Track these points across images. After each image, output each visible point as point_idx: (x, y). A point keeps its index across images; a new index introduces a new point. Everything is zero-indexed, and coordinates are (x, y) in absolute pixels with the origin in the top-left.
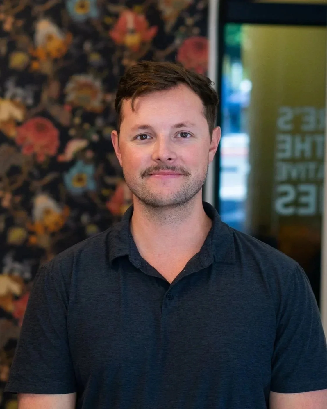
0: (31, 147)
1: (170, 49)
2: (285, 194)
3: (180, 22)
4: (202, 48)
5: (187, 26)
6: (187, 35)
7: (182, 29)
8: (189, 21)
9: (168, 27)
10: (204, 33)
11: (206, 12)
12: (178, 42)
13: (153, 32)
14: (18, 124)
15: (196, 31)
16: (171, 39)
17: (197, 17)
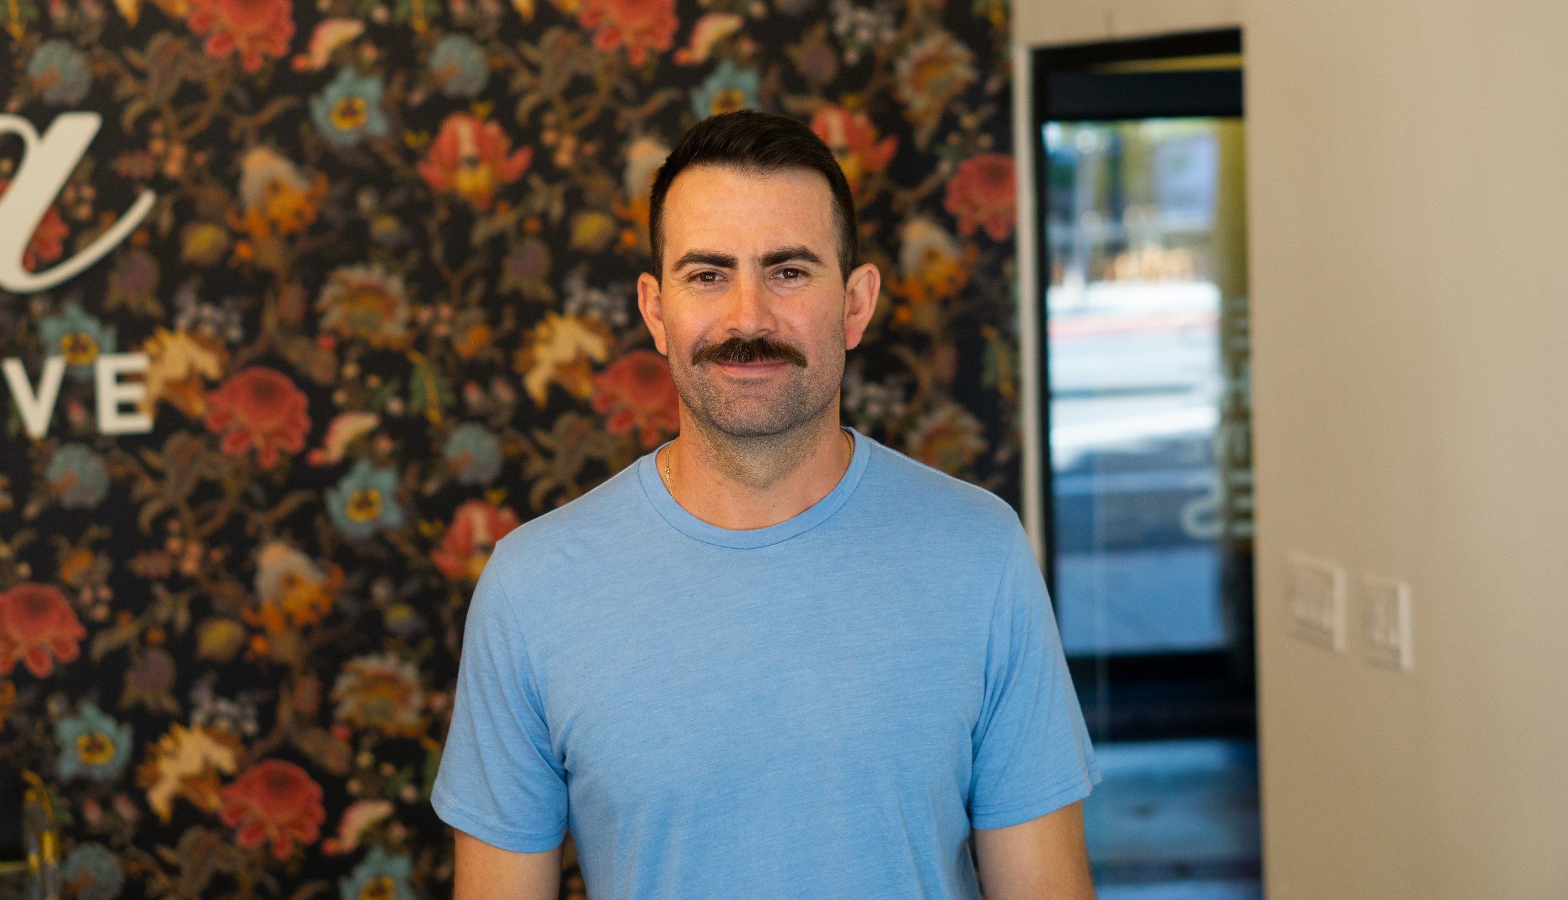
0: (627, 416)
1: (928, 185)
2: (1202, 492)
3: (948, 123)
4: (1002, 178)
5: (964, 132)
6: (964, 153)
7: (954, 139)
8: (969, 121)
9: (922, 139)
10: (1004, 145)
11: (1005, 97)
12: (945, 167)
13: (888, 148)
14: (597, 368)
15: (985, 141)
16: (929, 163)
17: (987, 110)
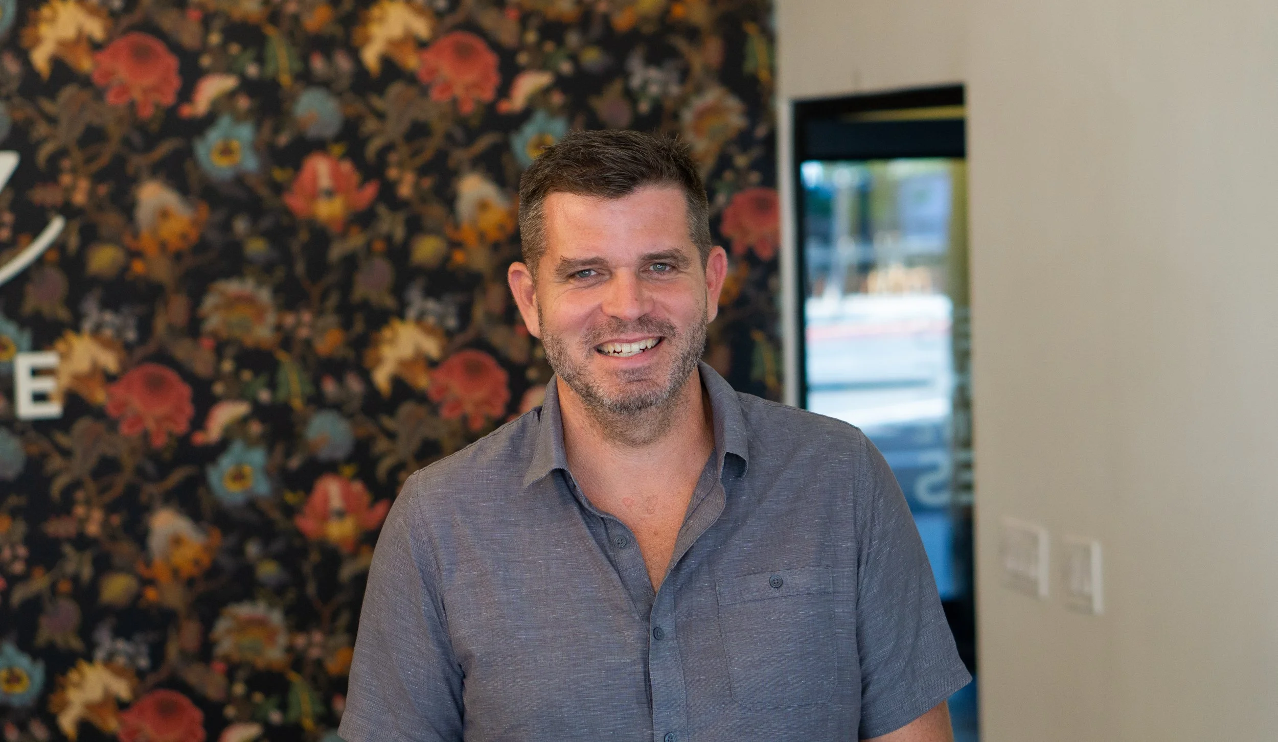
0: (458, 404)
2: (932, 468)
3: (724, 162)
4: (768, 207)
5: (737, 171)
6: (738, 186)
7: (728, 175)
8: (741, 161)
10: (770, 180)
11: (771, 141)
12: (722, 198)
14: (432, 364)
15: (755, 177)
17: (756, 152)
